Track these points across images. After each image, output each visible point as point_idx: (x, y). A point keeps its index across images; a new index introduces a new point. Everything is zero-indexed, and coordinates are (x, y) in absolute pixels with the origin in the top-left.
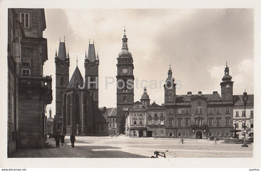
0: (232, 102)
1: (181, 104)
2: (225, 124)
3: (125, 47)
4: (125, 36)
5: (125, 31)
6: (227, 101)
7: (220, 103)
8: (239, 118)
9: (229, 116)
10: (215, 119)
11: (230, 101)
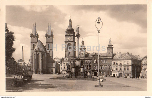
0: (112, 58)
1: (87, 58)
2: (108, 68)
3: (70, 25)
4: (70, 19)
5: (70, 16)
6: (109, 57)
7: (106, 58)
8: (115, 65)
9: (110, 64)
10: (103, 66)
11: (111, 57)
